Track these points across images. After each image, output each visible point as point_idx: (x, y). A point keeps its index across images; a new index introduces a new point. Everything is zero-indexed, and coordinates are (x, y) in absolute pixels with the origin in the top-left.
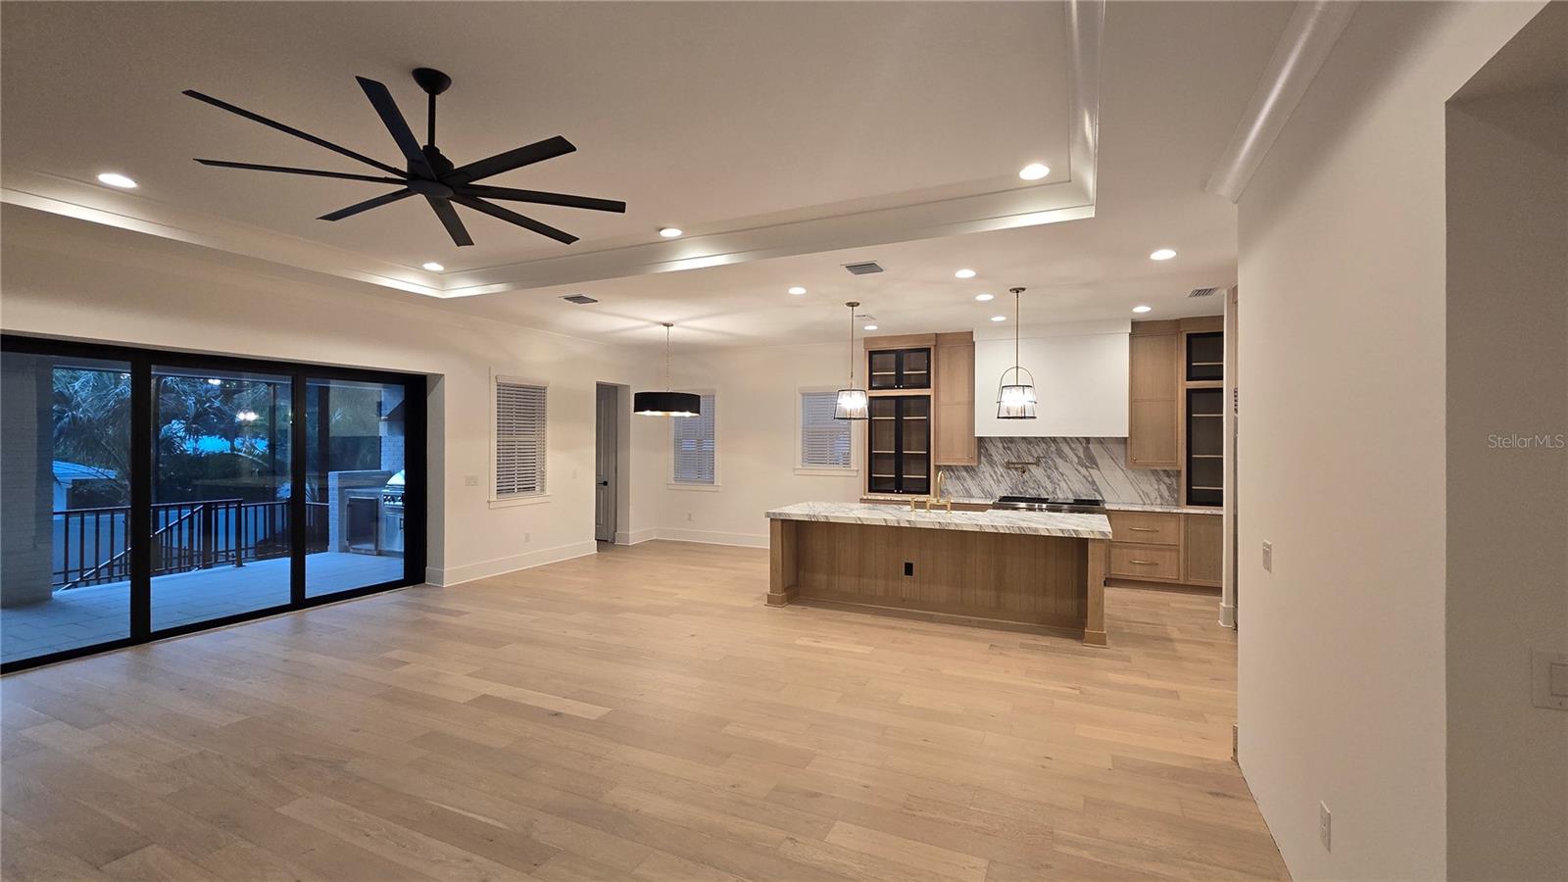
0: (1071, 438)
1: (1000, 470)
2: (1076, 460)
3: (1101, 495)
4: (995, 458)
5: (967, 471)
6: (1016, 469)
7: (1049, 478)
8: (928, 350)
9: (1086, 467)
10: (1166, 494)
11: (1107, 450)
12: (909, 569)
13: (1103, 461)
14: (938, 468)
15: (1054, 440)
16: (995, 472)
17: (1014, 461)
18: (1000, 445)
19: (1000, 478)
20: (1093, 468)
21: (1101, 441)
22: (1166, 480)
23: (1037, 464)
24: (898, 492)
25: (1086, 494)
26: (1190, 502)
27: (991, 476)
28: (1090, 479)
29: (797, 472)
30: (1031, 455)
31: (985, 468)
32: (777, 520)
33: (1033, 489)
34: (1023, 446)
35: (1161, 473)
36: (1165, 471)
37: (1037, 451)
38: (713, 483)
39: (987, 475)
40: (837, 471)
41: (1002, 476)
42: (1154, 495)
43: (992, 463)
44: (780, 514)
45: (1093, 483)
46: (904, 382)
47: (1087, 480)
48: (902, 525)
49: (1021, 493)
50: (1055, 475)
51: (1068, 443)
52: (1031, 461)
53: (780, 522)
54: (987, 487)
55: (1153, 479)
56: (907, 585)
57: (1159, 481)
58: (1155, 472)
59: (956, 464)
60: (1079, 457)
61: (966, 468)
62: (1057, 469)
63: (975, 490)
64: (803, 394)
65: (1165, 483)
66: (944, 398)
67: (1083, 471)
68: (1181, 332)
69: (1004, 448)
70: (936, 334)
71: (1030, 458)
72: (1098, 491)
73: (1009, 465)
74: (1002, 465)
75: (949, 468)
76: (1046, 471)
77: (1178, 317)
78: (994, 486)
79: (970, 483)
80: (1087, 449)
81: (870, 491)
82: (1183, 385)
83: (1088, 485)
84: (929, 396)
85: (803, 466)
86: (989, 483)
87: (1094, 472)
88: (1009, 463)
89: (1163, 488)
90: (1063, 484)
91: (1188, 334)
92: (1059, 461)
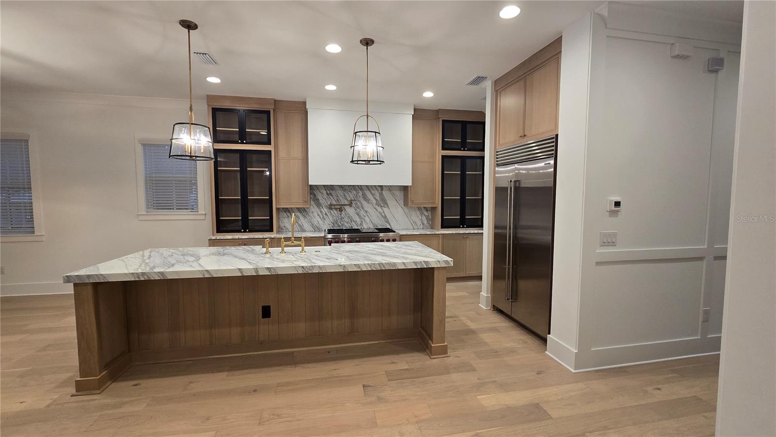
0: (371, 186)
1: (325, 210)
2: (375, 202)
3: (390, 225)
4: (321, 202)
5: (300, 212)
6: (336, 209)
7: (358, 214)
8: (268, 113)
9: (381, 206)
10: (425, 222)
11: (393, 195)
12: (266, 312)
13: (391, 202)
14: (278, 209)
15: (361, 187)
16: (321, 212)
17: (334, 203)
18: (324, 192)
19: (324, 216)
20: (384, 207)
21: (390, 188)
22: (426, 213)
23: (350, 205)
24: (245, 231)
25: (382, 224)
26: (443, 226)
27: (318, 215)
28: (383, 215)
29: (141, 218)
30: (346, 199)
31: (314, 209)
32: (85, 284)
33: (347, 223)
34: (340, 192)
35: (423, 209)
36: (425, 208)
37: (350, 197)
38: (33, 232)
39: (316, 214)
40: (185, 215)
41: (326, 214)
42: (419, 223)
43: (319, 205)
44: (89, 276)
45: (385, 217)
46: (248, 137)
47: (381, 214)
48: (261, 274)
49: (339, 226)
50: (362, 213)
51: (369, 190)
52: (346, 203)
53: (90, 288)
54: (316, 223)
55: (418, 213)
56: (266, 329)
57: (422, 214)
58: (419, 209)
59: (291, 206)
60: (376, 200)
61: (299, 210)
62: (363, 208)
63: (306, 226)
64: (144, 145)
65: (425, 216)
66: (282, 154)
67: (379, 209)
68: (439, 118)
69: (328, 194)
70: (275, 101)
71: (346, 201)
72: (388, 222)
73: (331, 207)
74: (326, 207)
75: (287, 210)
76: (356, 210)
77: (437, 108)
78: (321, 222)
79: (303, 221)
80: (381, 194)
81: (218, 232)
82: (440, 153)
83: (383, 219)
84: (271, 151)
85: (147, 212)
86: (317, 220)
87: (386, 210)
88: (331, 205)
89: (424, 218)
90: (367, 219)
91: (443, 120)
92: (364, 203)
